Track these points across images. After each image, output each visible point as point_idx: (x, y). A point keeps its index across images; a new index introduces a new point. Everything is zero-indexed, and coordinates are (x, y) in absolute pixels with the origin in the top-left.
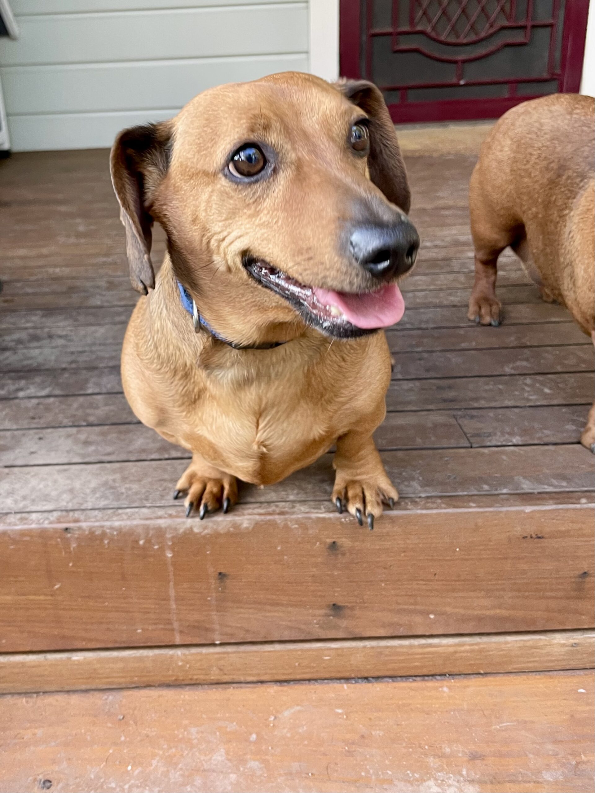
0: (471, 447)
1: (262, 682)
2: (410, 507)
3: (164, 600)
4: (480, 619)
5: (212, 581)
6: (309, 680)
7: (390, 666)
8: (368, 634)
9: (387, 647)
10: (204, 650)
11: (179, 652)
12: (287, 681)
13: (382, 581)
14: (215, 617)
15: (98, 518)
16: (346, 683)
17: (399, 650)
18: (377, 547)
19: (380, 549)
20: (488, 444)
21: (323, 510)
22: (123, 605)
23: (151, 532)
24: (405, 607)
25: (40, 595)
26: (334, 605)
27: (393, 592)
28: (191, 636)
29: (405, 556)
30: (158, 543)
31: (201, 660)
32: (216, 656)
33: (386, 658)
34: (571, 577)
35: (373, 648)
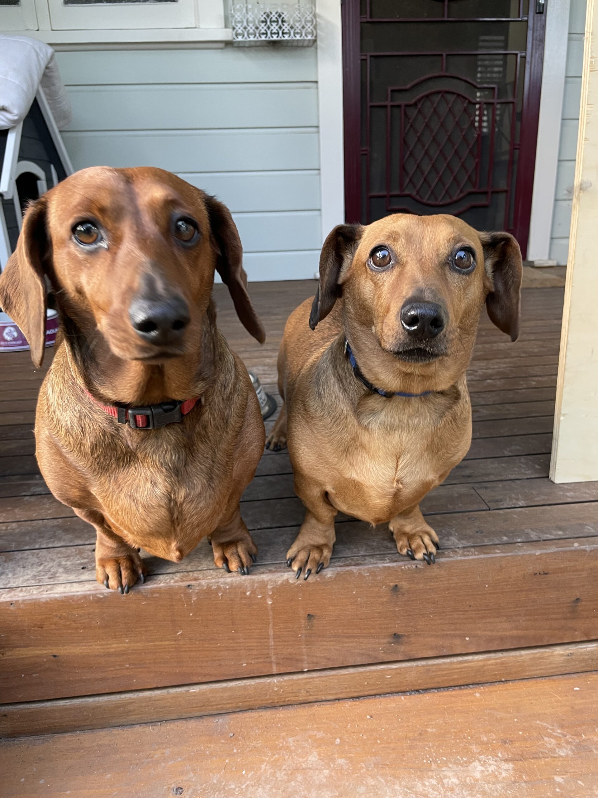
0: (489, 510)
1: (339, 699)
2: (451, 555)
3: (265, 638)
4: (502, 639)
5: (303, 621)
6: (375, 695)
7: (437, 679)
8: (420, 656)
9: (434, 665)
10: (295, 677)
11: (275, 680)
12: (358, 697)
13: (431, 613)
14: (304, 650)
15: (214, 576)
16: (403, 695)
17: (443, 667)
18: (428, 587)
19: (429, 589)
20: (502, 507)
21: (388, 561)
22: (232, 645)
23: (256, 585)
24: (448, 633)
25: (165, 641)
26: (395, 634)
27: (439, 622)
28: (285, 667)
29: (449, 593)
30: (261, 593)
31: (292, 685)
32: (304, 681)
33: (433, 674)
34: (568, 603)
35: (423, 666)
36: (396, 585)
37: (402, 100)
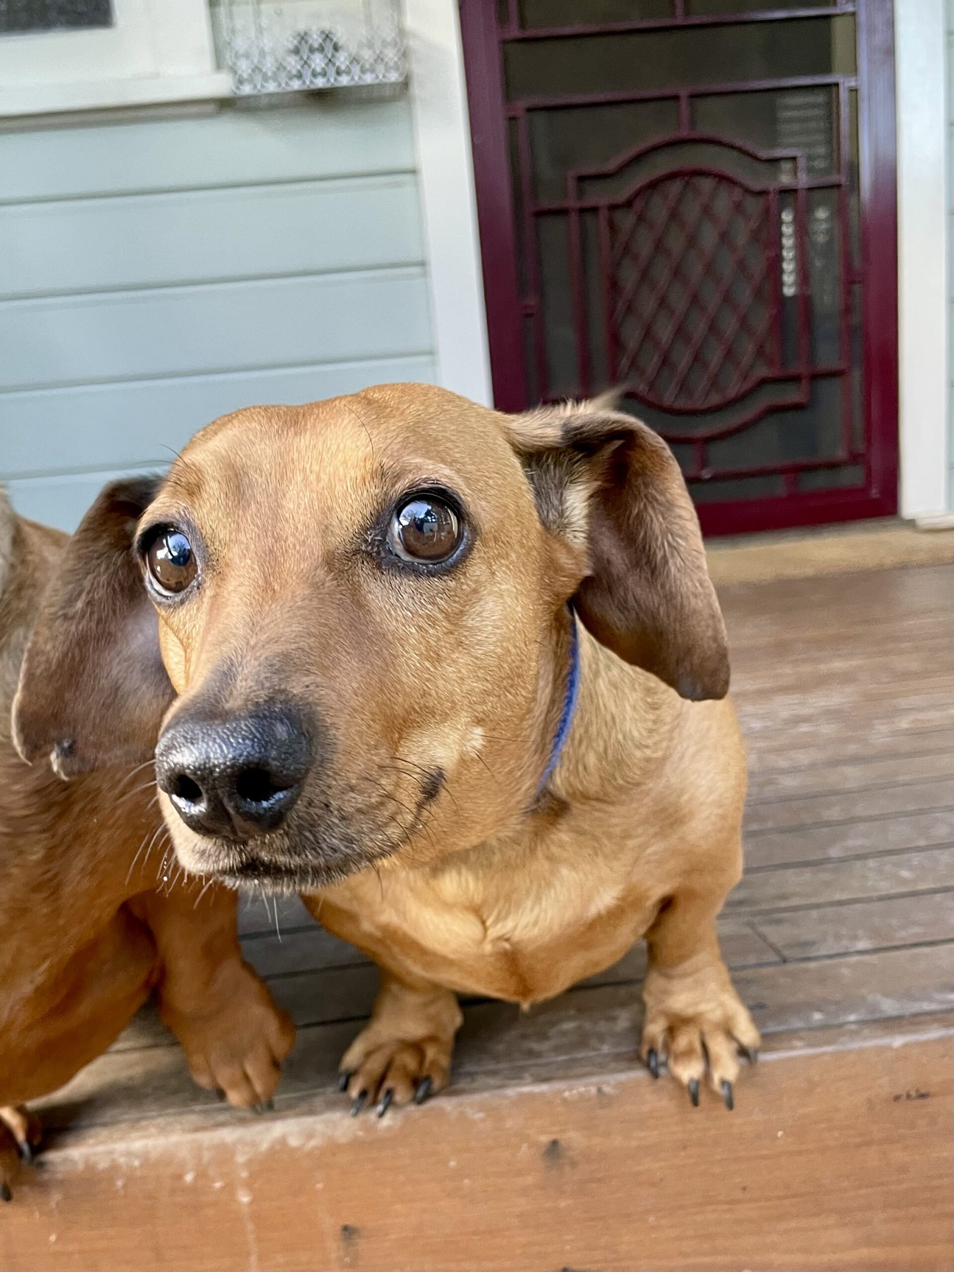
0: (785, 962)
5: (332, 1246)
13: (648, 1212)
18: (634, 1144)
19: (640, 1147)
21: (530, 1080)
23: (207, 1156)
27: (672, 1233)
29: (688, 1156)
30: (222, 1177)
36: (555, 1143)
37: (599, 195)
